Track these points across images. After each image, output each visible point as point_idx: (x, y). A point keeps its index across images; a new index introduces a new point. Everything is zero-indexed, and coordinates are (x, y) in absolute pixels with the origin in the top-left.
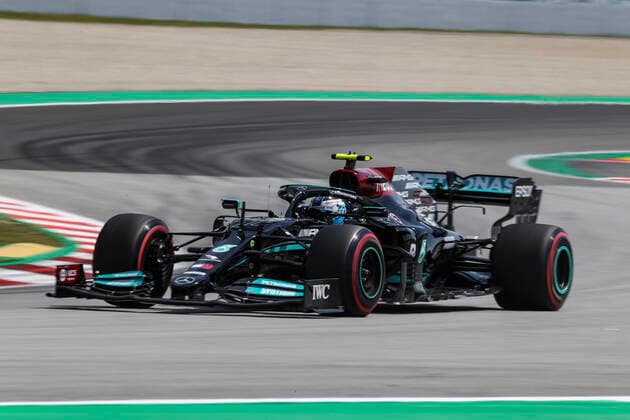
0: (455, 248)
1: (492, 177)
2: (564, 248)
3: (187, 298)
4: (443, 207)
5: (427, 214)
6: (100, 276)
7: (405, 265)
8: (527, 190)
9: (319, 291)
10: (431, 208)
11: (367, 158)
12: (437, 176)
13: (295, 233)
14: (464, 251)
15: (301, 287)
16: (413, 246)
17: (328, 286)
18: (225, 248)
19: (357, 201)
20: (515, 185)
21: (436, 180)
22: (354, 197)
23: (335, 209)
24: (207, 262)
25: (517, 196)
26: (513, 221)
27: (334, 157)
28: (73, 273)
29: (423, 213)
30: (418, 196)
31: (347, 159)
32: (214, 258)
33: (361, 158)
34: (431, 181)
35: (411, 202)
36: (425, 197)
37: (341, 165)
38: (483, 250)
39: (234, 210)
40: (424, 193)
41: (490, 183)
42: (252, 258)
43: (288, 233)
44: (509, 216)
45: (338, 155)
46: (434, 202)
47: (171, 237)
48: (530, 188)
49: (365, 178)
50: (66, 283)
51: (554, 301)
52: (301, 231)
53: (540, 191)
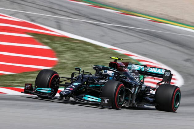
0: (145, 90)
1: (158, 68)
2: (178, 93)
3: (64, 98)
4: (142, 76)
5: (137, 78)
6: (37, 88)
7: (130, 95)
8: (169, 74)
9: (106, 101)
10: (138, 76)
11: (121, 59)
12: (140, 66)
13: (98, 81)
14: (147, 91)
15: (100, 99)
16: (133, 89)
17: (108, 100)
18: (77, 84)
19: (117, 73)
20: (165, 72)
21: (140, 67)
22: (117, 71)
23: (111, 74)
24: (71, 88)
25: (166, 75)
26: (163, 83)
27: (111, 58)
28: (29, 86)
29: (136, 77)
30: (134, 72)
31: (115, 59)
32: (73, 86)
33: (120, 59)
34: (138, 68)
35: (132, 74)
36: (137, 73)
37: (113, 61)
38: (153, 91)
39: (79, 71)
40: (137, 72)
41: (157, 70)
42: (85, 88)
43: (96, 81)
44: (162, 81)
45: (112, 58)
46: (139, 74)
47: (60, 78)
48: (170, 73)
49: (120, 65)
50: (27, 89)
51: (173, 110)
52: (100, 81)
53: (172, 74)
